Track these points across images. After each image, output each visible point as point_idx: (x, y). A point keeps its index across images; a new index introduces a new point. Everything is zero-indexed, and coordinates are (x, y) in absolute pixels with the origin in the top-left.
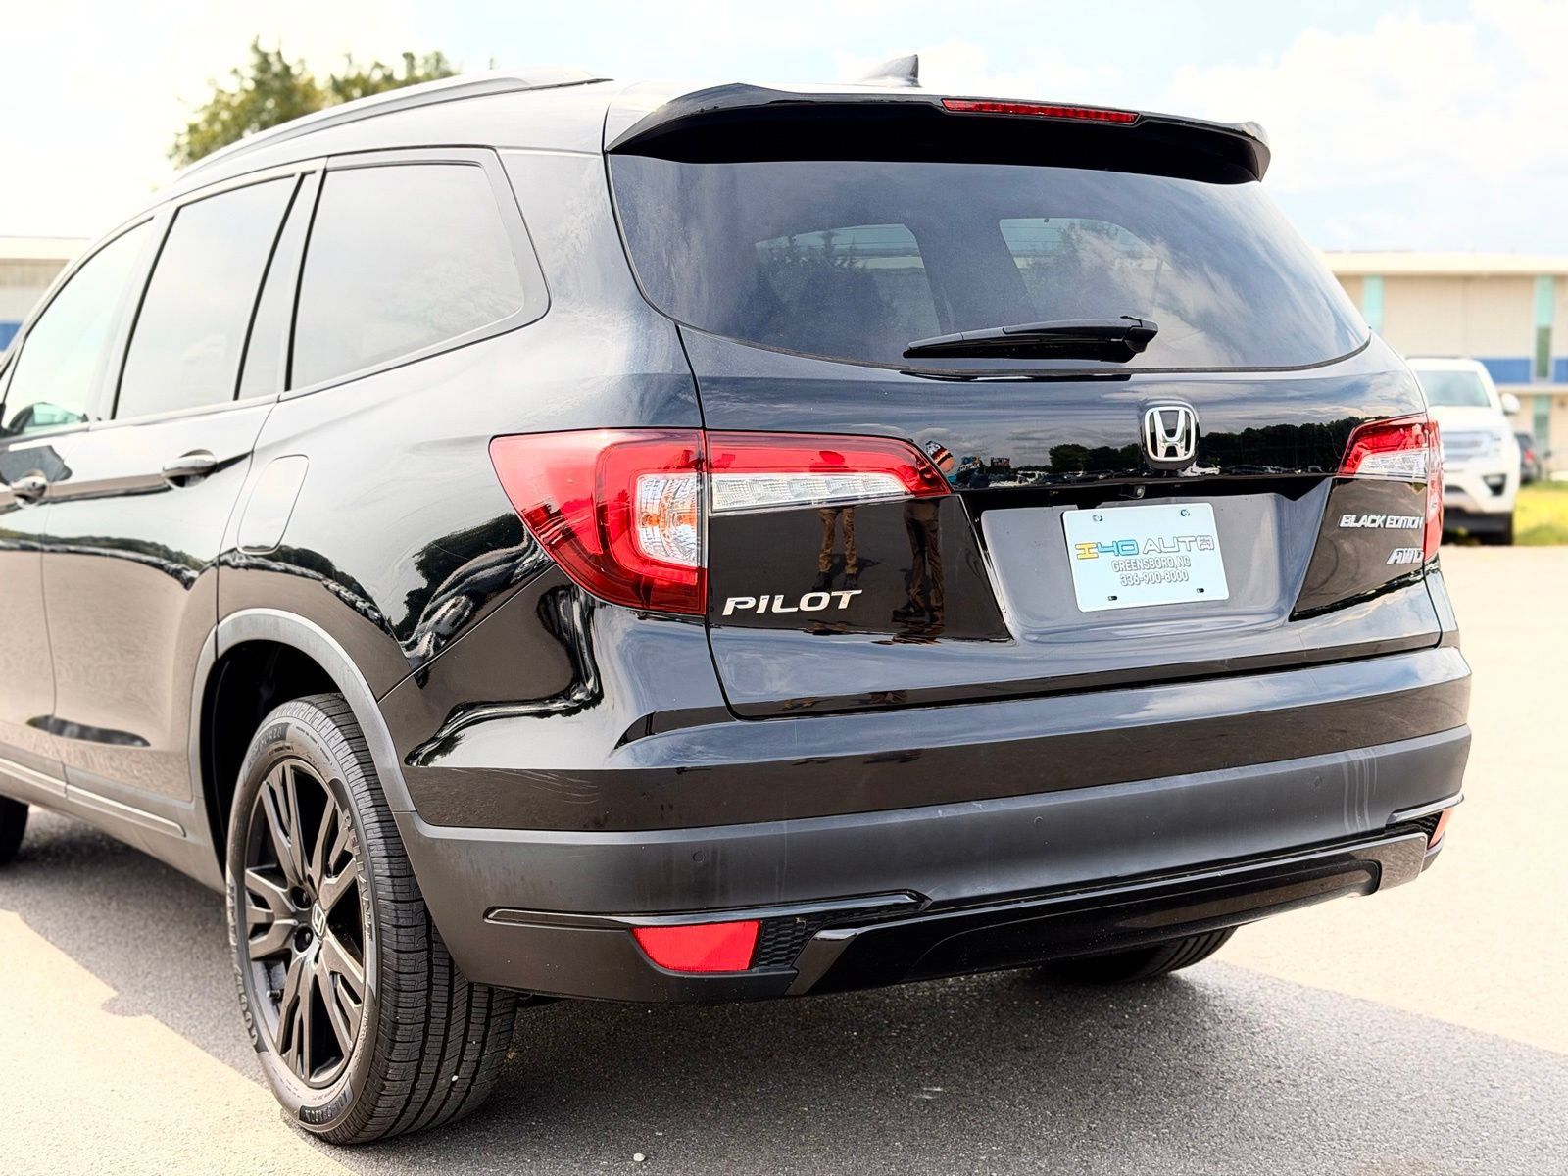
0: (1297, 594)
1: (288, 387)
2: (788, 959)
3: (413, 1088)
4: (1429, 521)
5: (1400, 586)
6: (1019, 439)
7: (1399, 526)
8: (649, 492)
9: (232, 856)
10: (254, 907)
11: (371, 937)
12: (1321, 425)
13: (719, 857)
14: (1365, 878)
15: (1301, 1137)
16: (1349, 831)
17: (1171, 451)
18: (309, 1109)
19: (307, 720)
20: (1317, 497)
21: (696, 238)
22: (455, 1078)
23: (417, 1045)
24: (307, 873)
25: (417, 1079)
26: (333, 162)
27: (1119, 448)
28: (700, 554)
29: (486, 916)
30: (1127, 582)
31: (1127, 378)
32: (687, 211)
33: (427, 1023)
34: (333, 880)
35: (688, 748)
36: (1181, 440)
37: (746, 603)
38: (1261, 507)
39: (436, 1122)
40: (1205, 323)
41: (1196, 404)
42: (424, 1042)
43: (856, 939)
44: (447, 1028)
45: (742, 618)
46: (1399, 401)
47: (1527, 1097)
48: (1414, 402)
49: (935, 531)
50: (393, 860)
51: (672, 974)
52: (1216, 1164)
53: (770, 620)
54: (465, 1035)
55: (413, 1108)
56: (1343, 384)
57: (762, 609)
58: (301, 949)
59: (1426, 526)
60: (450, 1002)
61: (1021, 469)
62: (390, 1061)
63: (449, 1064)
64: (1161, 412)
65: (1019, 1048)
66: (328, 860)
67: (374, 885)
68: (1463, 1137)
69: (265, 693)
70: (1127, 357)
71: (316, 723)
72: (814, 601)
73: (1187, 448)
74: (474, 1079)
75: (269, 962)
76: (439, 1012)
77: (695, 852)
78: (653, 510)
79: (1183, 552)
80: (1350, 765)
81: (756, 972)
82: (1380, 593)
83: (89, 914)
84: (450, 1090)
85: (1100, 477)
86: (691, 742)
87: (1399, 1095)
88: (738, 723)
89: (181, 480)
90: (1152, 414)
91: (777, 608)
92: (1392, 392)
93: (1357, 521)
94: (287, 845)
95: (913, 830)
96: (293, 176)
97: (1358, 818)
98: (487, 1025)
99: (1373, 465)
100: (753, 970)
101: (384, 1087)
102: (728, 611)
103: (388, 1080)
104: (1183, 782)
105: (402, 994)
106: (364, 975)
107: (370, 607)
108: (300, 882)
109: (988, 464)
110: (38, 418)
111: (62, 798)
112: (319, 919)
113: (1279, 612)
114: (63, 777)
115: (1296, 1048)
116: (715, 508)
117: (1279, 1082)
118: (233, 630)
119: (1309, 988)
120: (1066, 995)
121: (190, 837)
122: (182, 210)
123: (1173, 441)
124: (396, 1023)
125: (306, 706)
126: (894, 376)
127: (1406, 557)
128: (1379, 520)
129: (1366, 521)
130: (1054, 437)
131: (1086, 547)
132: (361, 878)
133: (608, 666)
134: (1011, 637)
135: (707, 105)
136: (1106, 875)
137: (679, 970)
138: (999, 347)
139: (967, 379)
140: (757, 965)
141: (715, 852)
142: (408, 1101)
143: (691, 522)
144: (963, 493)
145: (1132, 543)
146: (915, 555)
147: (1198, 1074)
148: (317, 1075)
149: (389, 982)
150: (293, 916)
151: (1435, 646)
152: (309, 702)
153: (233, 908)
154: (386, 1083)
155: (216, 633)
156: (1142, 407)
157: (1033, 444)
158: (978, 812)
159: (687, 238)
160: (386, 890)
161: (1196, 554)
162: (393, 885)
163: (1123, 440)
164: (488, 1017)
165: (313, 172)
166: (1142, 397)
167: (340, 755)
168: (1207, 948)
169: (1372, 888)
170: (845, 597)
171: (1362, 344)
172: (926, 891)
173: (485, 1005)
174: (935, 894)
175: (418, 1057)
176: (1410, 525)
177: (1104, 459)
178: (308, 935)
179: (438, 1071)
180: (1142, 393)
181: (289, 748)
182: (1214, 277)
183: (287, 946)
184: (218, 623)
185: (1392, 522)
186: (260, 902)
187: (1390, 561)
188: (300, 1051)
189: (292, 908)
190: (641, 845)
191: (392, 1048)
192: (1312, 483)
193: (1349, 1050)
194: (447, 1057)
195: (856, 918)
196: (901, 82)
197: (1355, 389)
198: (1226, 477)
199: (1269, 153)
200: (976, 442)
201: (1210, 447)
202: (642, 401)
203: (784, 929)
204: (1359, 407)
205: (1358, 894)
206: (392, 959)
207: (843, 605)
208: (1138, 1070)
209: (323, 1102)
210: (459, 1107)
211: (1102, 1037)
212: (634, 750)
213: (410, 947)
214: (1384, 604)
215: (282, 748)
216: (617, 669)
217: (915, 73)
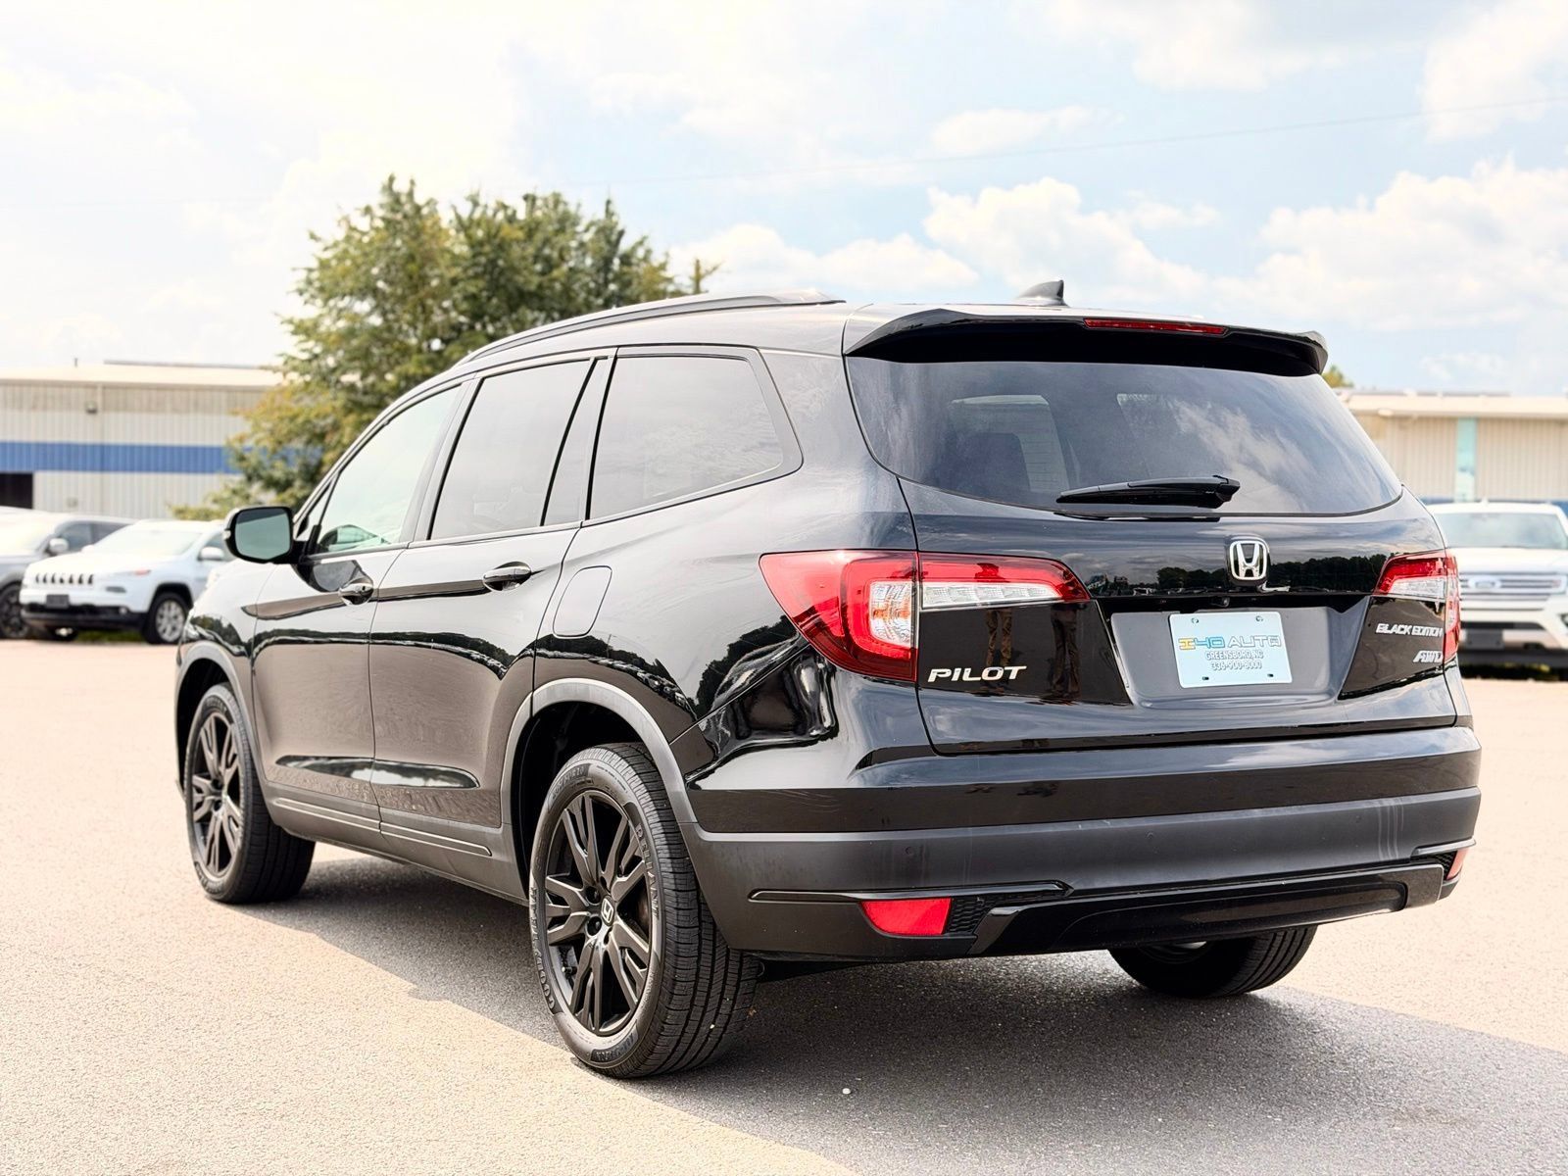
0: (1343, 681)
1: (588, 517)
2: (971, 928)
3: (683, 1032)
4: (1447, 632)
5: (1427, 677)
6: (1134, 562)
7: (1423, 634)
8: (879, 594)
9: (536, 866)
10: (552, 905)
11: (658, 916)
12: (1366, 558)
13: (924, 852)
14: (1396, 896)
15: (1346, 1094)
16: (1382, 859)
17: (1249, 573)
18: (599, 1051)
19: (606, 760)
20: (1359, 610)
21: (904, 412)
22: (712, 1026)
23: (690, 997)
24: (600, 876)
25: (686, 1025)
26: (621, 351)
27: (1211, 572)
28: (914, 638)
29: (750, 897)
30: (1216, 667)
31: (1217, 520)
32: (898, 392)
33: (696, 982)
34: (624, 879)
35: (897, 777)
36: (1256, 566)
37: (944, 673)
38: (1316, 617)
39: (694, 1063)
40: (1280, 479)
41: (1268, 540)
42: (693, 998)
43: (1019, 915)
44: (710, 987)
45: (943, 684)
46: (1426, 541)
47: (1524, 1075)
48: (1437, 542)
49: (1074, 630)
50: (675, 861)
51: (888, 935)
52: (1281, 1107)
53: (961, 686)
54: (722, 993)
55: (682, 1048)
56: (1384, 527)
57: (955, 678)
58: (592, 934)
59: (1445, 635)
60: (713, 967)
61: (1136, 586)
62: (669, 1009)
63: (710, 1015)
64: (1242, 545)
65: (1129, 1037)
66: (620, 863)
67: (659, 879)
68: (1470, 1097)
69: (560, 746)
70: (1218, 504)
71: (612, 764)
72: (992, 674)
73: (1261, 571)
74: (725, 1028)
75: (562, 947)
76: (705, 973)
77: (908, 847)
78: (881, 605)
79: (1258, 647)
80: (1384, 809)
81: (947, 936)
82: (1410, 681)
83: (372, 935)
84: (708, 1036)
85: (1195, 591)
86: (900, 772)
87: (1425, 1072)
88: (938, 757)
89: (499, 584)
90: (1235, 547)
91: (966, 677)
92: (1422, 535)
93: (1390, 628)
94: (584, 856)
95: (1063, 836)
96: (588, 360)
97: (1389, 849)
98: (737, 986)
99: (1401, 588)
100: (947, 934)
101: (663, 1029)
102: (932, 678)
103: (666, 1023)
104: (1257, 814)
105: (680, 959)
106: (651, 947)
107: (650, 677)
108: (594, 883)
109: (1112, 581)
110: (340, 538)
111: (376, 833)
112: (607, 910)
113: (1330, 694)
114: (379, 818)
115: (1347, 1042)
116: (924, 606)
117: (1332, 1062)
118: (545, 695)
119: (1362, 1006)
120: (1165, 1006)
121: (495, 856)
122: (486, 380)
123: (1250, 566)
124: (675, 980)
125: (604, 751)
126: (1050, 515)
127: (1428, 657)
128: (1407, 628)
129: (1396, 629)
130: (1161, 562)
131: (1186, 641)
132: (649, 874)
133: (845, 713)
134: (1130, 702)
135: (914, 323)
136: (1199, 878)
137: (894, 933)
138: (1124, 497)
139: (1102, 518)
140: (948, 931)
141: (922, 847)
142: (679, 1041)
143: (905, 616)
144: (1098, 599)
145: (1220, 639)
146: (1058, 649)
147: (1269, 1056)
148: (606, 1026)
149: (671, 949)
150: (586, 909)
151: (1451, 726)
152: (606, 748)
153: (535, 906)
154: (665, 1026)
155: (532, 698)
156: (1228, 541)
157: (1144, 566)
158: (1106, 827)
159: (898, 410)
160: (669, 883)
161: (1267, 649)
162: (675, 879)
163: (1215, 565)
164: (739, 981)
165: (606, 358)
166: (1228, 534)
167: (633, 785)
168: (1280, 970)
169: (1400, 905)
170: (1015, 670)
171: (1394, 498)
172: (1070, 881)
173: (737, 972)
174: (1076, 885)
175: (689, 1007)
176: (1431, 634)
177: (1198, 578)
178: (597, 923)
179: (701, 1020)
180: (1227, 532)
181: (589, 782)
182: (1283, 440)
183: (582, 931)
184: (534, 690)
185: (1417, 631)
186: (558, 900)
187: (1416, 660)
188: (592, 1009)
189: (586, 903)
190: (869, 842)
191: (671, 999)
192: (1355, 600)
193: (1388, 1044)
194: (708, 1009)
195: (1019, 899)
196: (1048, 300)
197: (1393, 531)
198: (1295, 593)
199: (1327, 355)
200: (1104, 564)
201: (1278, 572)
202: (872, 532)
203: (968, 905)
204: (1395, 545)
205: (1388, 910)
206: (673, 933)
207: (1013, 676)
208: (1222, 1052)
209: (611, 1045)
210: (712, 1052)
211: (1195, 1032)
212: (863, 776)
213: (686, 925)
214: (1413, 689)
215: (583, 783)
216: (852, 716)
217: (1060, 293)
